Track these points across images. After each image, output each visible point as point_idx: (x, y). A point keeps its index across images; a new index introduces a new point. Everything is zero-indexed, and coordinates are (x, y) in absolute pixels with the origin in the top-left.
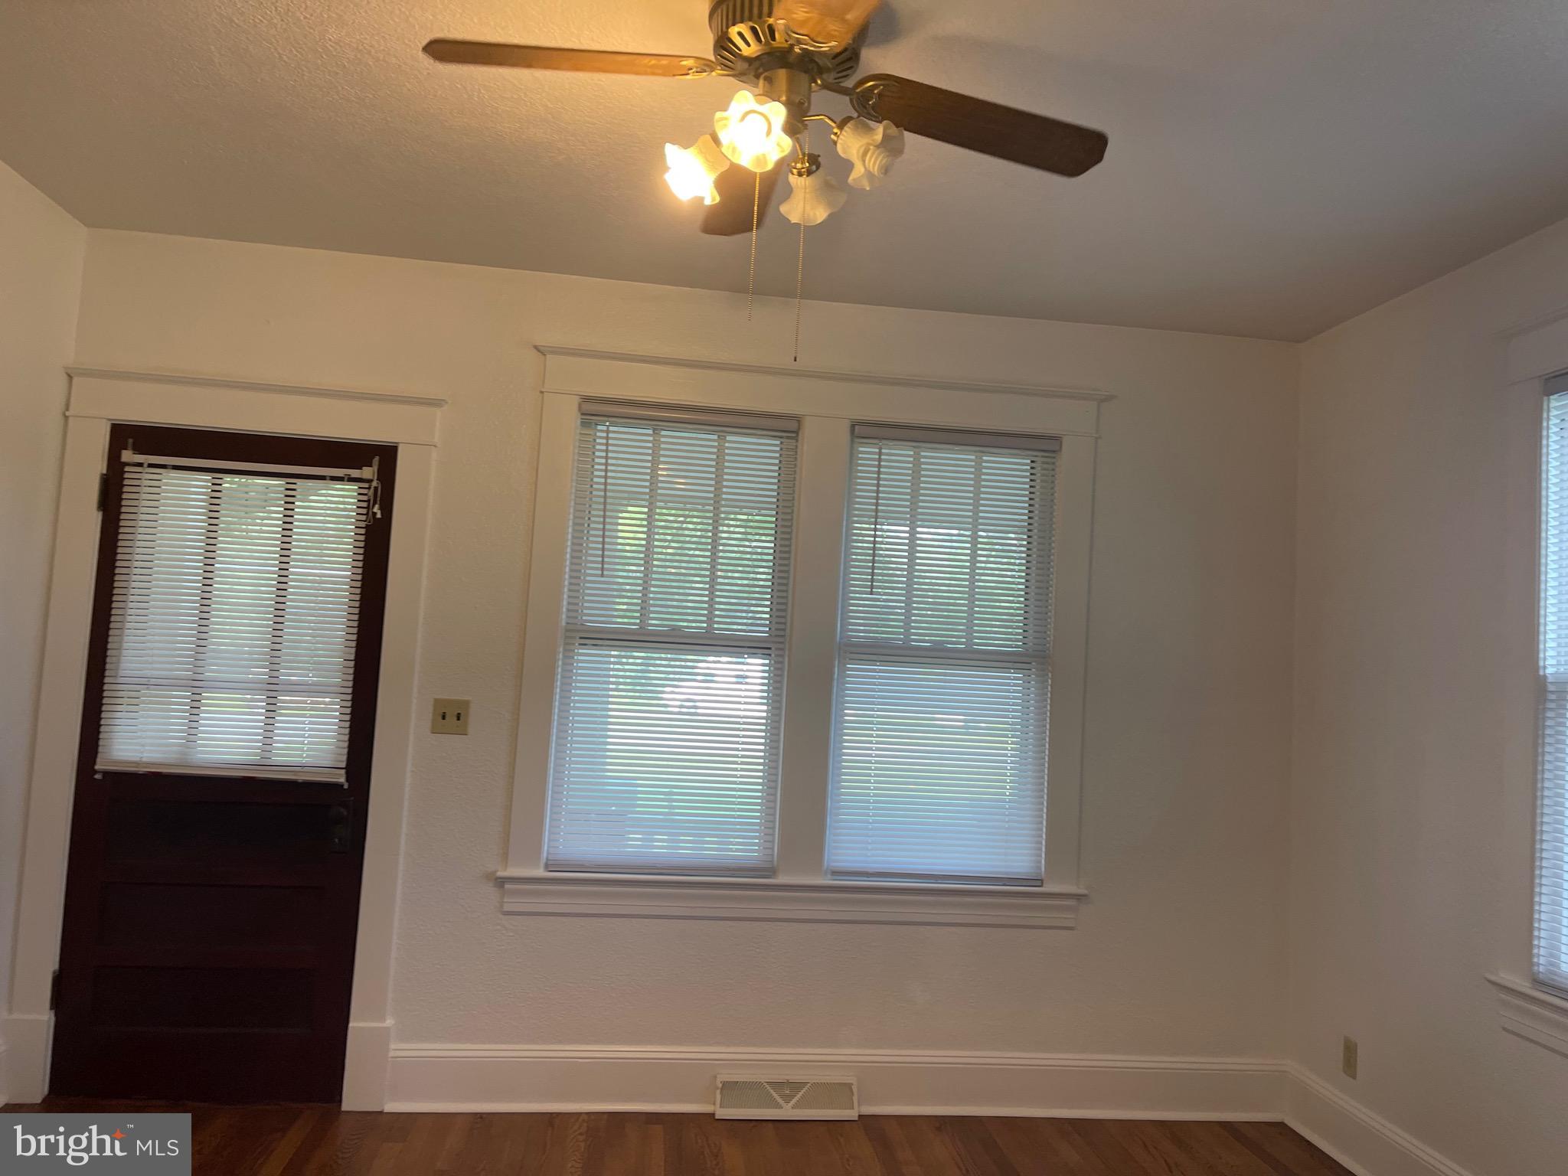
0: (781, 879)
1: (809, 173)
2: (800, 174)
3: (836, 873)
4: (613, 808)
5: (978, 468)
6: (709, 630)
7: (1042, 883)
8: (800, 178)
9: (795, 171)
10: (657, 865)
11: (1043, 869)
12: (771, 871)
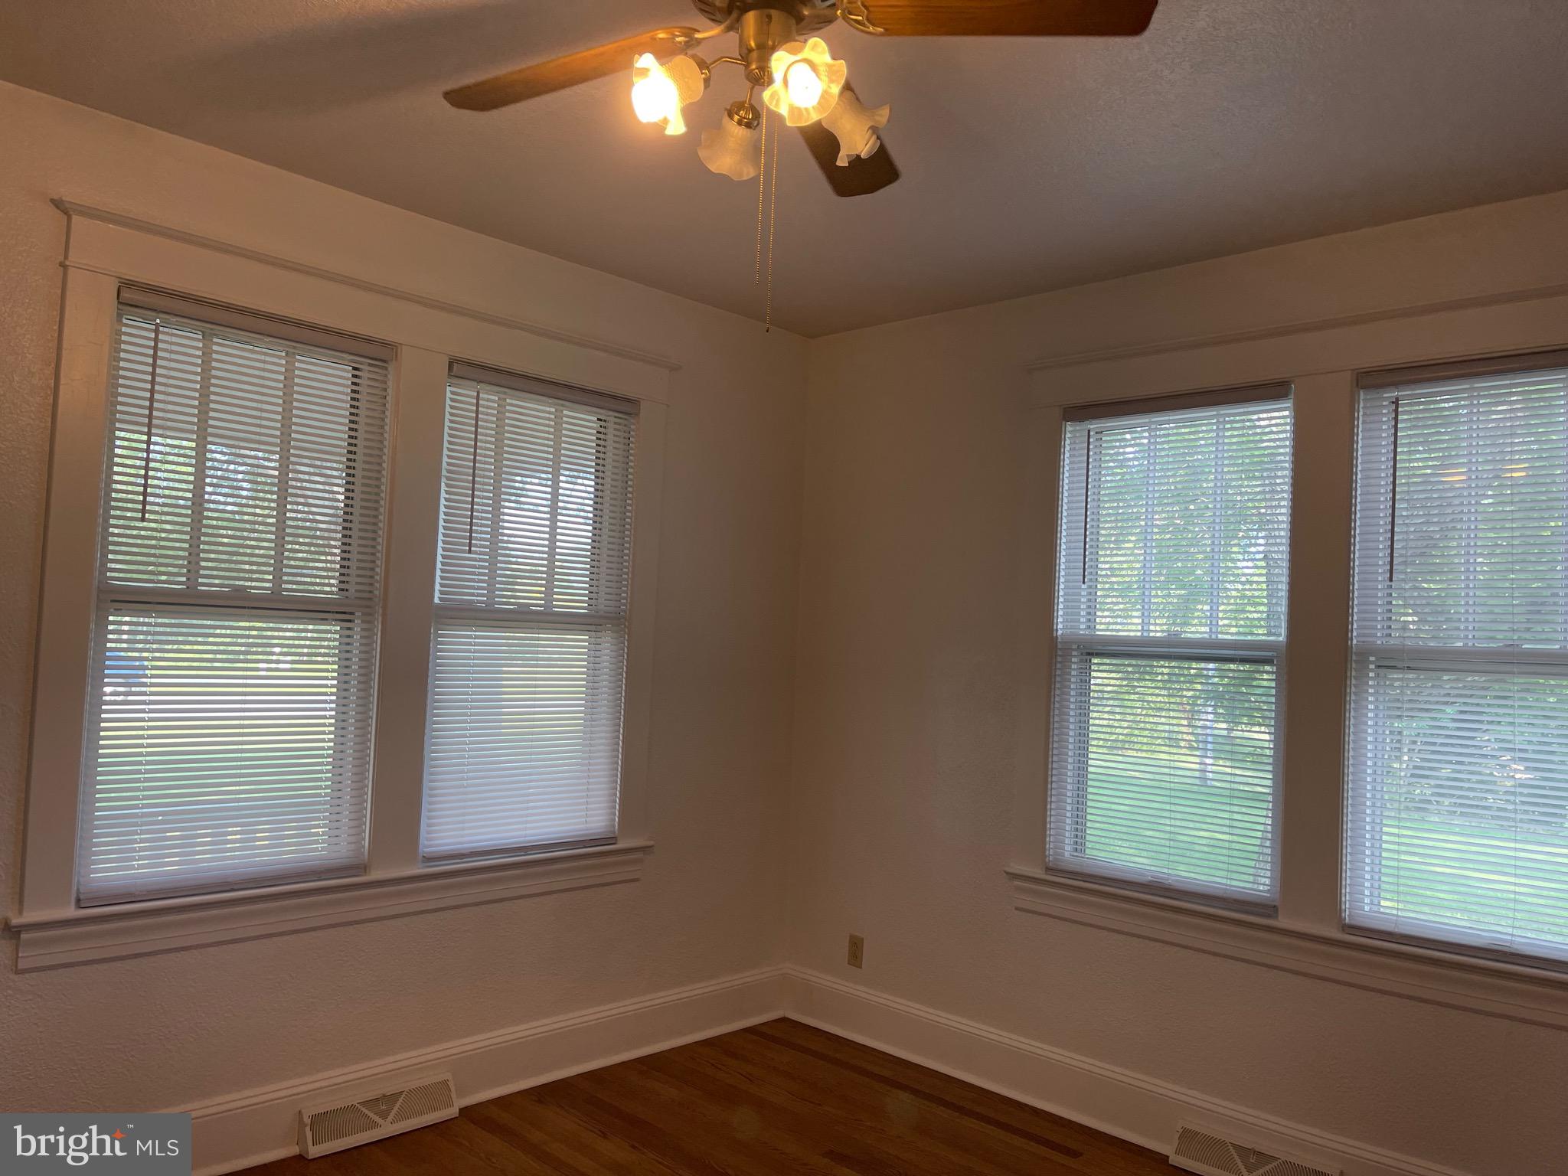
0: (375, 875)
1: (748, 125)
2: (740, 123)
3: (429, 859)
4: (160, 818)
5: (558, 417)
6: (276, 591)
7: (616, 840)
8: (738, 127)
9: (736, 117)
10: (229, 880)
11: (617, 827)
12: (362, 868)
